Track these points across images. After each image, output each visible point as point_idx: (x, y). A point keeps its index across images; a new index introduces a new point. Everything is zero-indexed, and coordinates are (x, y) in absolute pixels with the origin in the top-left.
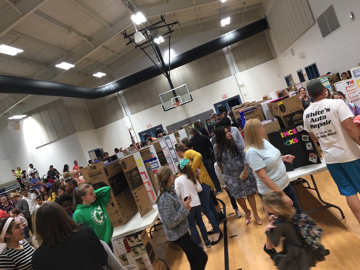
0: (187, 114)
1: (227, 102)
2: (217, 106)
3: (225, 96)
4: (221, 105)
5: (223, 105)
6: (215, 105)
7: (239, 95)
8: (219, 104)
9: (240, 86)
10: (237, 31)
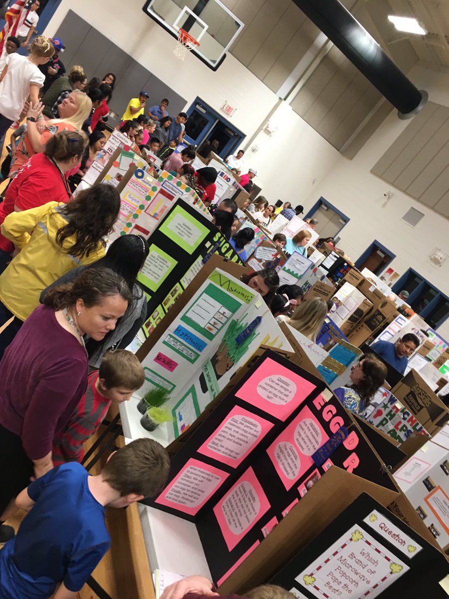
0: (137, 46)
1: (217, 121)
2: (198, 106)
3: (229, 109)
4: (204, 111)
5: (208, 117)
6: (198, 101)
7: (244, 136)
8: (205, 106)
9: (264, 128)
10: (384, 56)
